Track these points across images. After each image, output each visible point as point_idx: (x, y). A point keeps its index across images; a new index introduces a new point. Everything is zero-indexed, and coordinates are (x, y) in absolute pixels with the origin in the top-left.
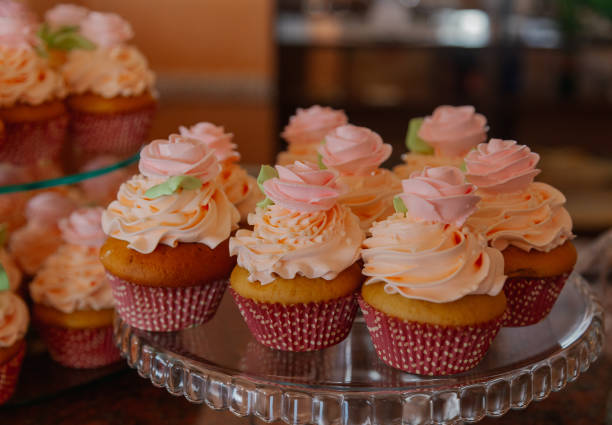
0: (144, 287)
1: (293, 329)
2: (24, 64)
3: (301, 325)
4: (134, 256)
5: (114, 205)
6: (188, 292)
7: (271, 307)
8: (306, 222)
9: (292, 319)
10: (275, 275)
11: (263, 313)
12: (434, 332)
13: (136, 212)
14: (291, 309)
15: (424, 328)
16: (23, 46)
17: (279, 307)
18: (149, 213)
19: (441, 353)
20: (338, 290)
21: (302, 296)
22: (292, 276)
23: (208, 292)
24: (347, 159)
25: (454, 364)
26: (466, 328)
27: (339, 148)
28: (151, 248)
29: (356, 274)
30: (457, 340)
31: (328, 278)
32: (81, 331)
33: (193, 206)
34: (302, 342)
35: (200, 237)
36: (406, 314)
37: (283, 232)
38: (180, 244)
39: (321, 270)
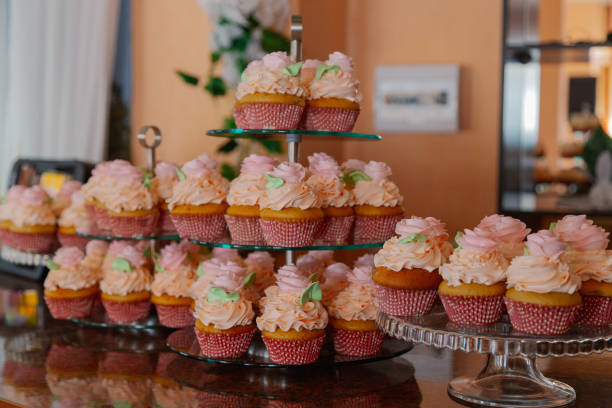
0: (395, 289)
1: (469, 311)
2: (333, 186)
3: (473, 309)
4: (391, 273)
5: (381, 251)
6: (416, 294)
7: (458, 298)
8: (478, 257)
9: (469, 305)
10: (461, 281)
11: (454, 301)
12: (538, 309)
13: (392, 253)
14: (468, 299)
15: (533, 306)
16: (334, 176)
17: (462, 298)
18: (398, 252)
19: (543, 321)
20: (493, 292)
21: (474, 293)
22: (469, 282)
23: (427, 296)
24: (504, 233)
25: (550, 328)
26: (554, 308)
27: (502, 227)
28: (399, 269)
29: (503, 283)
30: (551, 313)
31: (488, 284)
32: (356, 332)
33: (421, 250)
34: (474, 319)
35: (424, 266)
36: (525, 300)
37: (466, 261)
38: (414, 269)
39: (483, 280)
